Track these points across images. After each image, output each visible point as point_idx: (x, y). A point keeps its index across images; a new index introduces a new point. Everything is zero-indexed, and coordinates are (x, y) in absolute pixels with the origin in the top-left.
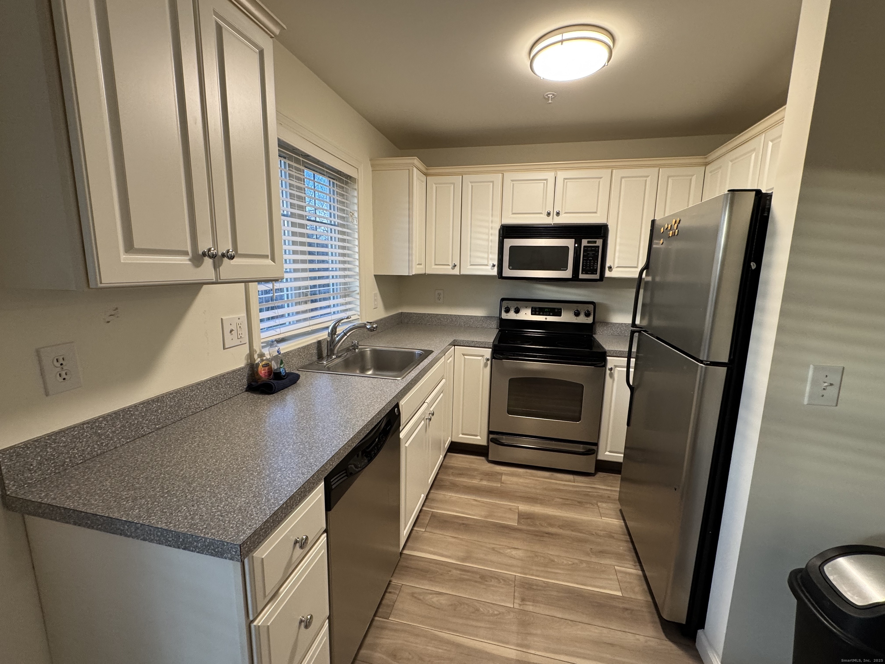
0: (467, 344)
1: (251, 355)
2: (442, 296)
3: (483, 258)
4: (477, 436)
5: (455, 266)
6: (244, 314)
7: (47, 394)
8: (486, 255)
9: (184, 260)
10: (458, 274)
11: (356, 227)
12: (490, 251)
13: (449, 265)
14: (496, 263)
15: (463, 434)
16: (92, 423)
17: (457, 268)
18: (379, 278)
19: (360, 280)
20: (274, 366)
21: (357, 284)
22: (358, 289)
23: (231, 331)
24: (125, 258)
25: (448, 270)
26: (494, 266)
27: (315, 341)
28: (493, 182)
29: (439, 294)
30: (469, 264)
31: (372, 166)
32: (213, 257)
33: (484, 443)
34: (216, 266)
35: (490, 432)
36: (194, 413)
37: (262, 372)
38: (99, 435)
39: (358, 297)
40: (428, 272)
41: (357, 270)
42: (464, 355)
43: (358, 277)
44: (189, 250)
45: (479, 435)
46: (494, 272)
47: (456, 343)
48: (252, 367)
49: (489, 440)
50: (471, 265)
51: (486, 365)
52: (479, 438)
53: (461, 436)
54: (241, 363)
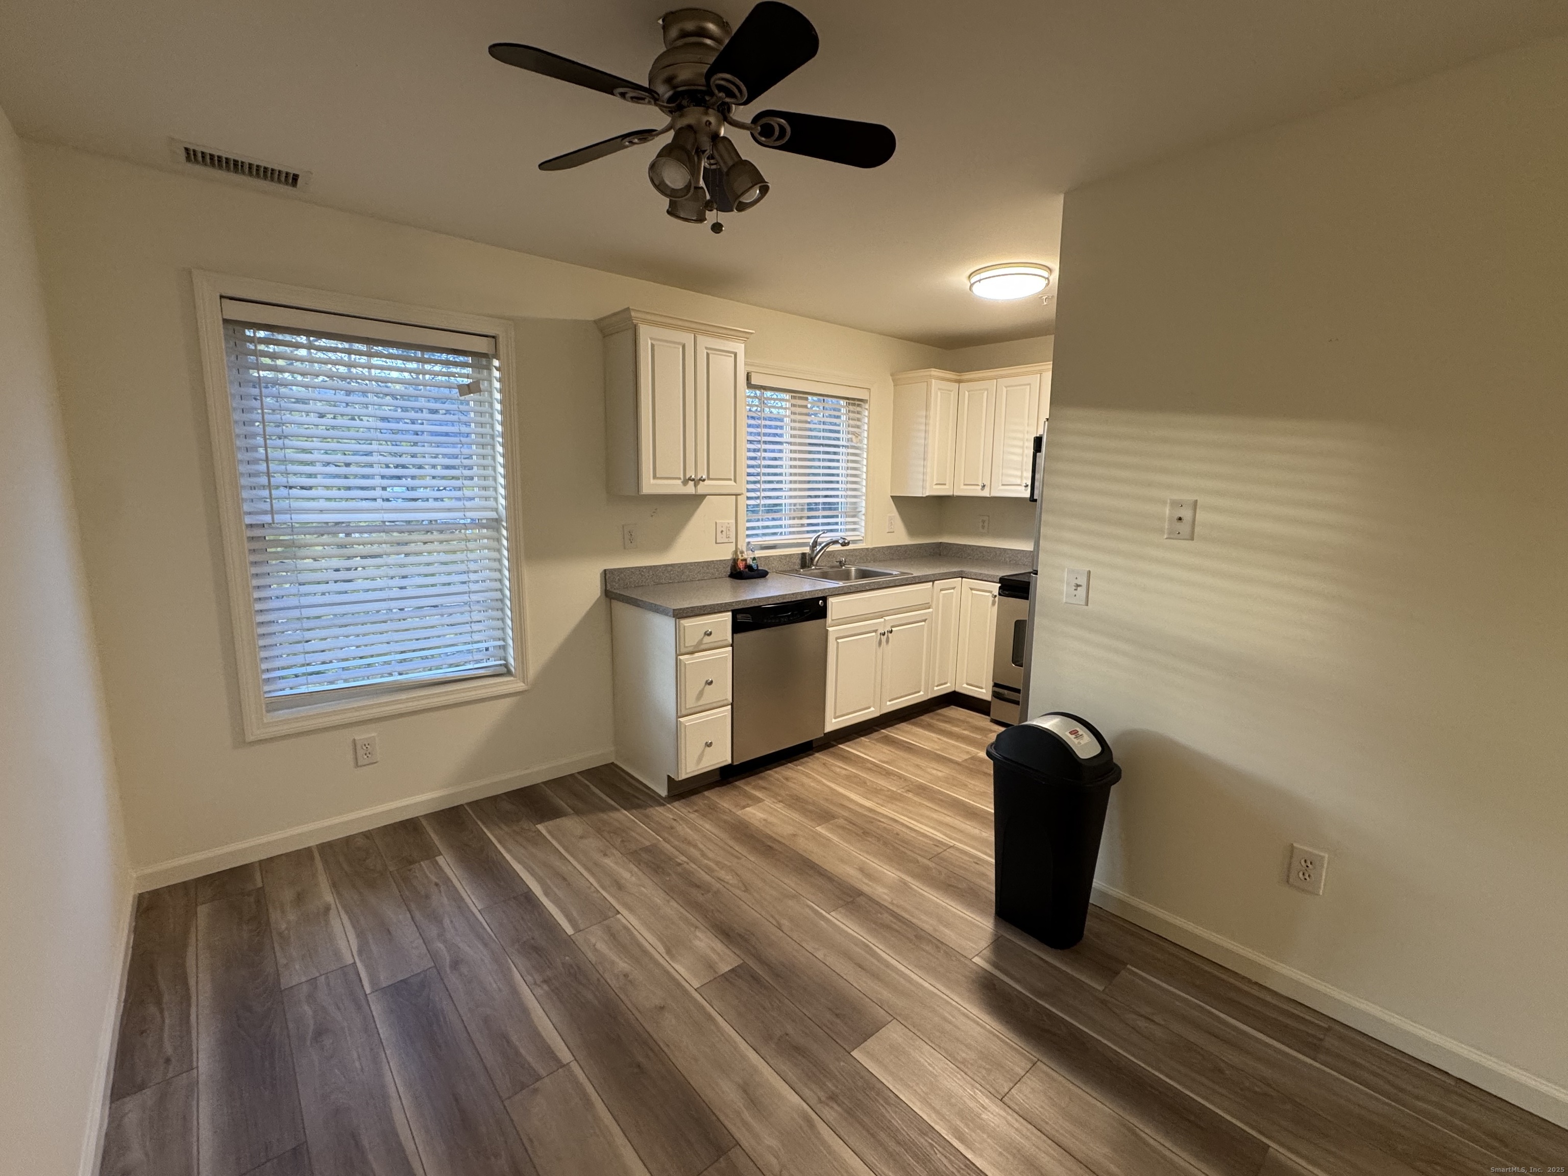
0: (975, 577)
1: (736, 552)
2: (986, 524)
3: (1016, 476)
4: (982, 688)
5: (984, 486)
6: (734, 521)
7: (625, 548)
8: (1019, 473)
9: (679, 482)
10: (988, 496)
11: (865, 446)
12: (1024, 468)
13: (978, 485)
14: (1029, 483)
15: (968, 684)
16: (640, 569)
17: (987, 489)
18: (899, 501)
19: (866, 501)
20: (750, 562)
21: (864, 504)
22: (863, 510)
23: (722, 531)
24: (652, 481)
25: (976, 492)
26: (1027, 486)
27: (800, 552)
28: (1029, 384)
29: (983, 522)
30: (1000, 484)
31: (893, 380)
32: (693, 480)
33: (988, 697)
34: (695, 486)
35: (996, 685)
36: (691, 581)
37: (741, 565)
38: (642, 575)
39: (863, 517)
40: (955, 494)
41: (864, 490)
42: (972, 589)
43: (864, 498)
44: (682, 477)
45: (984, 686)
46: (1027, 494)
47: (964, 575)
48: (735, 561)
49: (996, 695)
50: (1003, 485)
51: (994, 603)
52: (984, 691)
53: (965, 685)
54: (729, 556)
